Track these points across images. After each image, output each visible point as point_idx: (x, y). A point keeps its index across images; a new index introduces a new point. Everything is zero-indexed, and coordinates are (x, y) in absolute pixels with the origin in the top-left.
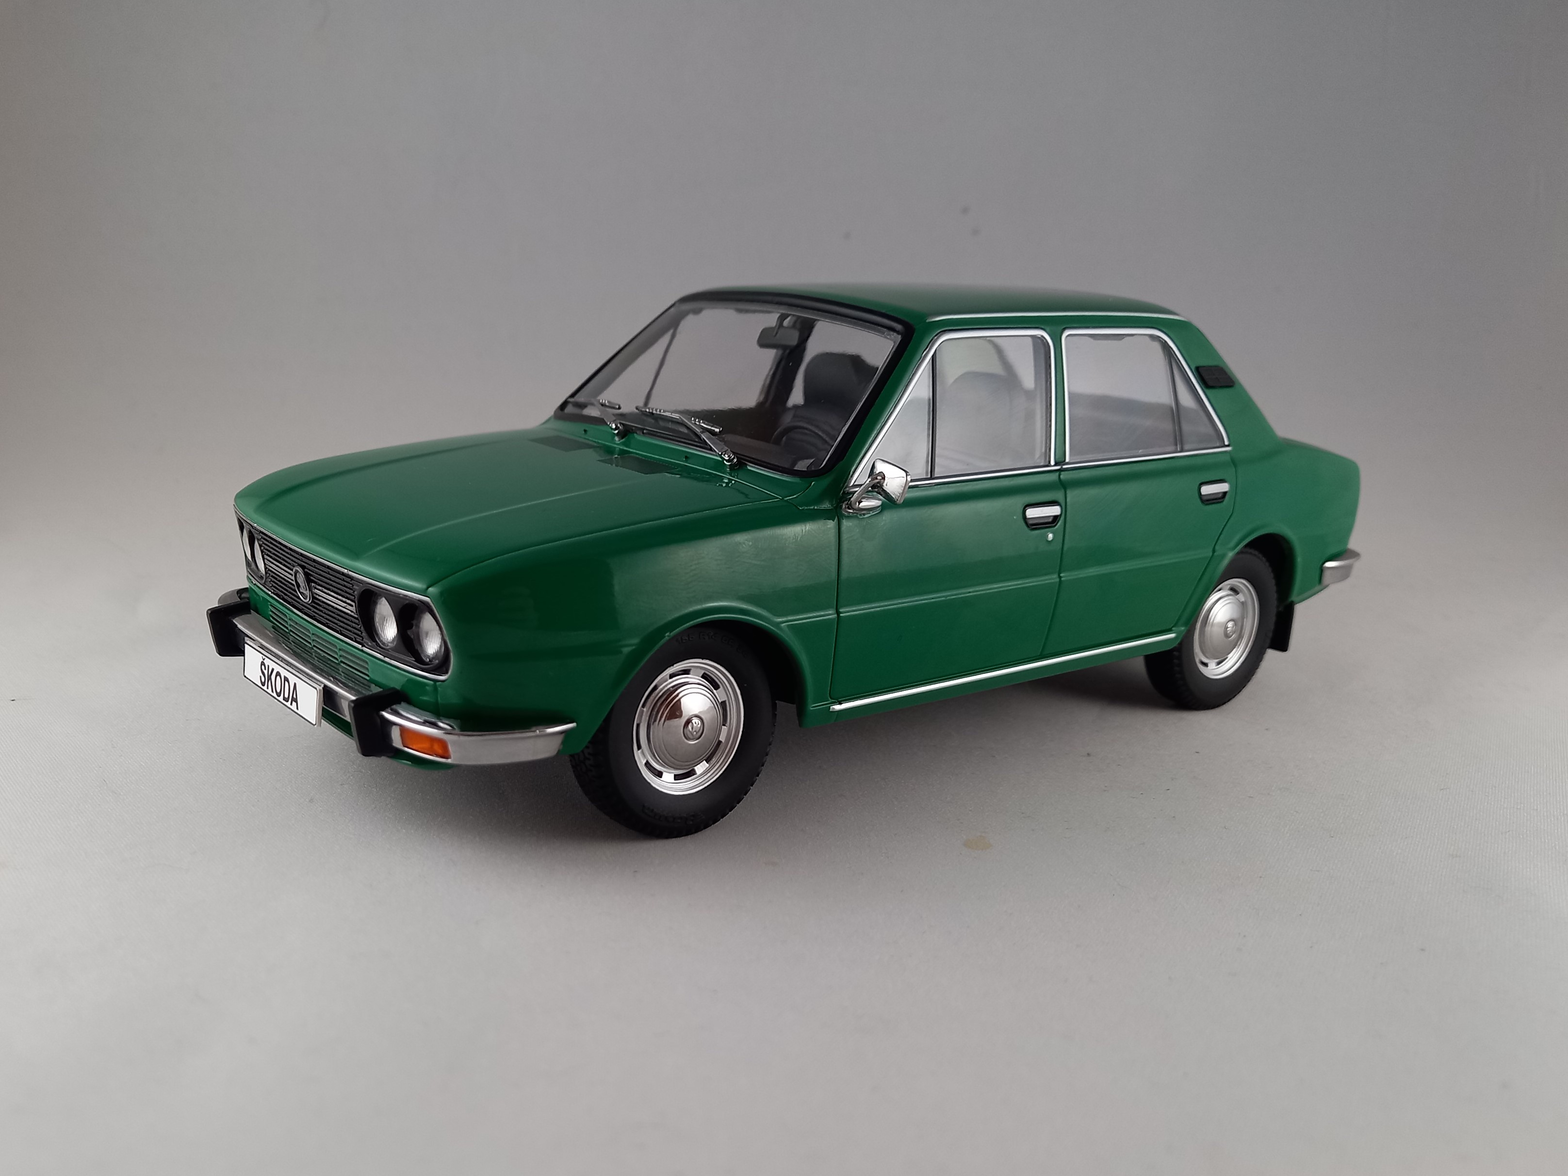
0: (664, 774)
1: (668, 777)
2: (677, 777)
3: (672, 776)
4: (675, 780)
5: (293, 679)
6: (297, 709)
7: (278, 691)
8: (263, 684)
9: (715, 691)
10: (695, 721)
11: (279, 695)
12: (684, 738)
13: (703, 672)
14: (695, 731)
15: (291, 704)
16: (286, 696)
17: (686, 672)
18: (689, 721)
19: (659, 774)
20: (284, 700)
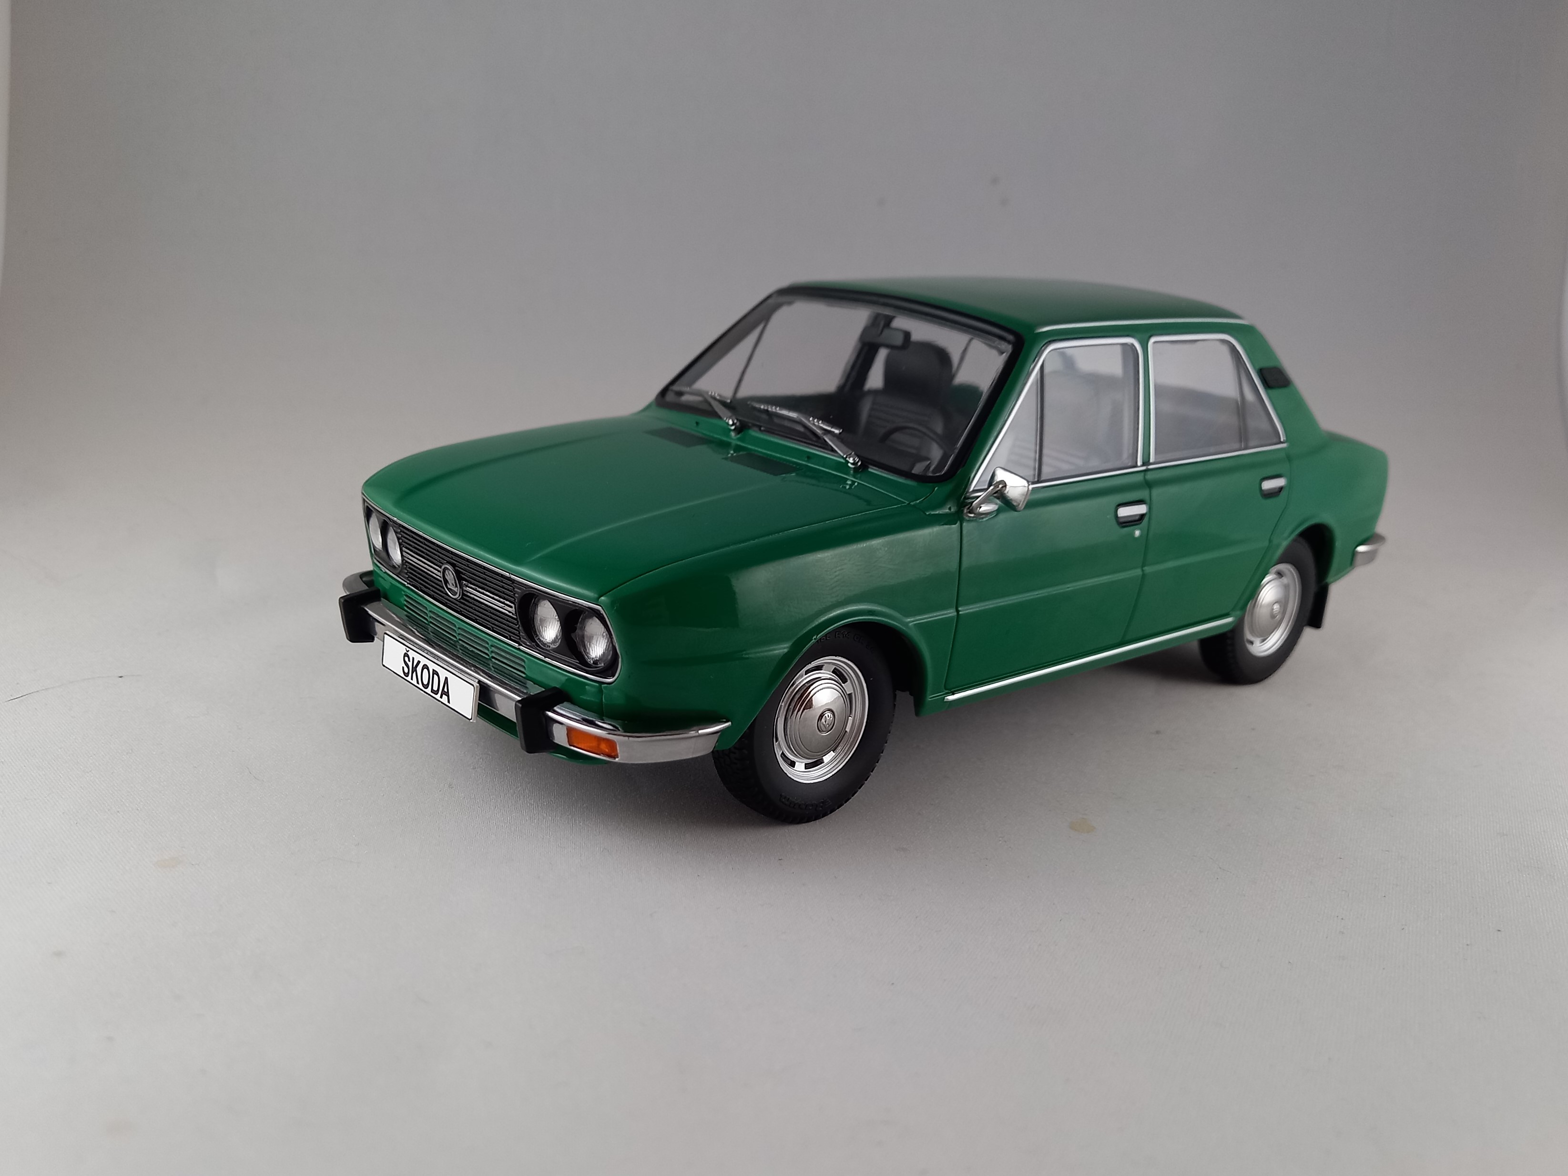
0: (797, 763)
1: (800, 766)
2: (807, 766)
3: (803, 765)
4: (806, 769)
5: (443, 674)
6: (449, 702)
7: (425, 682)
8: (407, 675)
9: (843, 685)
10: (828, 714)
11: (426, 686)
12: (818, 730)
13: (834, 667)
14: (828, 724)
15: (441, 697)
16: (435, 688)
17: (819, 668)
18: (821, 716)
19: (792, 764)
20: (432, 692)
